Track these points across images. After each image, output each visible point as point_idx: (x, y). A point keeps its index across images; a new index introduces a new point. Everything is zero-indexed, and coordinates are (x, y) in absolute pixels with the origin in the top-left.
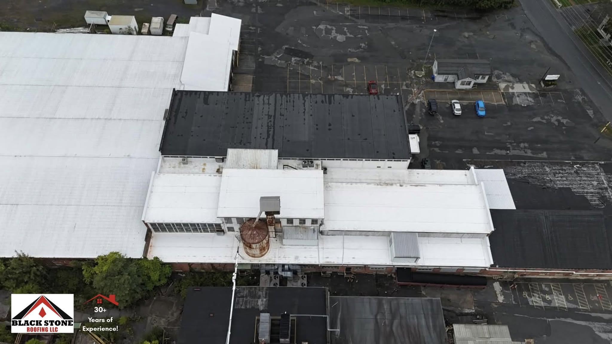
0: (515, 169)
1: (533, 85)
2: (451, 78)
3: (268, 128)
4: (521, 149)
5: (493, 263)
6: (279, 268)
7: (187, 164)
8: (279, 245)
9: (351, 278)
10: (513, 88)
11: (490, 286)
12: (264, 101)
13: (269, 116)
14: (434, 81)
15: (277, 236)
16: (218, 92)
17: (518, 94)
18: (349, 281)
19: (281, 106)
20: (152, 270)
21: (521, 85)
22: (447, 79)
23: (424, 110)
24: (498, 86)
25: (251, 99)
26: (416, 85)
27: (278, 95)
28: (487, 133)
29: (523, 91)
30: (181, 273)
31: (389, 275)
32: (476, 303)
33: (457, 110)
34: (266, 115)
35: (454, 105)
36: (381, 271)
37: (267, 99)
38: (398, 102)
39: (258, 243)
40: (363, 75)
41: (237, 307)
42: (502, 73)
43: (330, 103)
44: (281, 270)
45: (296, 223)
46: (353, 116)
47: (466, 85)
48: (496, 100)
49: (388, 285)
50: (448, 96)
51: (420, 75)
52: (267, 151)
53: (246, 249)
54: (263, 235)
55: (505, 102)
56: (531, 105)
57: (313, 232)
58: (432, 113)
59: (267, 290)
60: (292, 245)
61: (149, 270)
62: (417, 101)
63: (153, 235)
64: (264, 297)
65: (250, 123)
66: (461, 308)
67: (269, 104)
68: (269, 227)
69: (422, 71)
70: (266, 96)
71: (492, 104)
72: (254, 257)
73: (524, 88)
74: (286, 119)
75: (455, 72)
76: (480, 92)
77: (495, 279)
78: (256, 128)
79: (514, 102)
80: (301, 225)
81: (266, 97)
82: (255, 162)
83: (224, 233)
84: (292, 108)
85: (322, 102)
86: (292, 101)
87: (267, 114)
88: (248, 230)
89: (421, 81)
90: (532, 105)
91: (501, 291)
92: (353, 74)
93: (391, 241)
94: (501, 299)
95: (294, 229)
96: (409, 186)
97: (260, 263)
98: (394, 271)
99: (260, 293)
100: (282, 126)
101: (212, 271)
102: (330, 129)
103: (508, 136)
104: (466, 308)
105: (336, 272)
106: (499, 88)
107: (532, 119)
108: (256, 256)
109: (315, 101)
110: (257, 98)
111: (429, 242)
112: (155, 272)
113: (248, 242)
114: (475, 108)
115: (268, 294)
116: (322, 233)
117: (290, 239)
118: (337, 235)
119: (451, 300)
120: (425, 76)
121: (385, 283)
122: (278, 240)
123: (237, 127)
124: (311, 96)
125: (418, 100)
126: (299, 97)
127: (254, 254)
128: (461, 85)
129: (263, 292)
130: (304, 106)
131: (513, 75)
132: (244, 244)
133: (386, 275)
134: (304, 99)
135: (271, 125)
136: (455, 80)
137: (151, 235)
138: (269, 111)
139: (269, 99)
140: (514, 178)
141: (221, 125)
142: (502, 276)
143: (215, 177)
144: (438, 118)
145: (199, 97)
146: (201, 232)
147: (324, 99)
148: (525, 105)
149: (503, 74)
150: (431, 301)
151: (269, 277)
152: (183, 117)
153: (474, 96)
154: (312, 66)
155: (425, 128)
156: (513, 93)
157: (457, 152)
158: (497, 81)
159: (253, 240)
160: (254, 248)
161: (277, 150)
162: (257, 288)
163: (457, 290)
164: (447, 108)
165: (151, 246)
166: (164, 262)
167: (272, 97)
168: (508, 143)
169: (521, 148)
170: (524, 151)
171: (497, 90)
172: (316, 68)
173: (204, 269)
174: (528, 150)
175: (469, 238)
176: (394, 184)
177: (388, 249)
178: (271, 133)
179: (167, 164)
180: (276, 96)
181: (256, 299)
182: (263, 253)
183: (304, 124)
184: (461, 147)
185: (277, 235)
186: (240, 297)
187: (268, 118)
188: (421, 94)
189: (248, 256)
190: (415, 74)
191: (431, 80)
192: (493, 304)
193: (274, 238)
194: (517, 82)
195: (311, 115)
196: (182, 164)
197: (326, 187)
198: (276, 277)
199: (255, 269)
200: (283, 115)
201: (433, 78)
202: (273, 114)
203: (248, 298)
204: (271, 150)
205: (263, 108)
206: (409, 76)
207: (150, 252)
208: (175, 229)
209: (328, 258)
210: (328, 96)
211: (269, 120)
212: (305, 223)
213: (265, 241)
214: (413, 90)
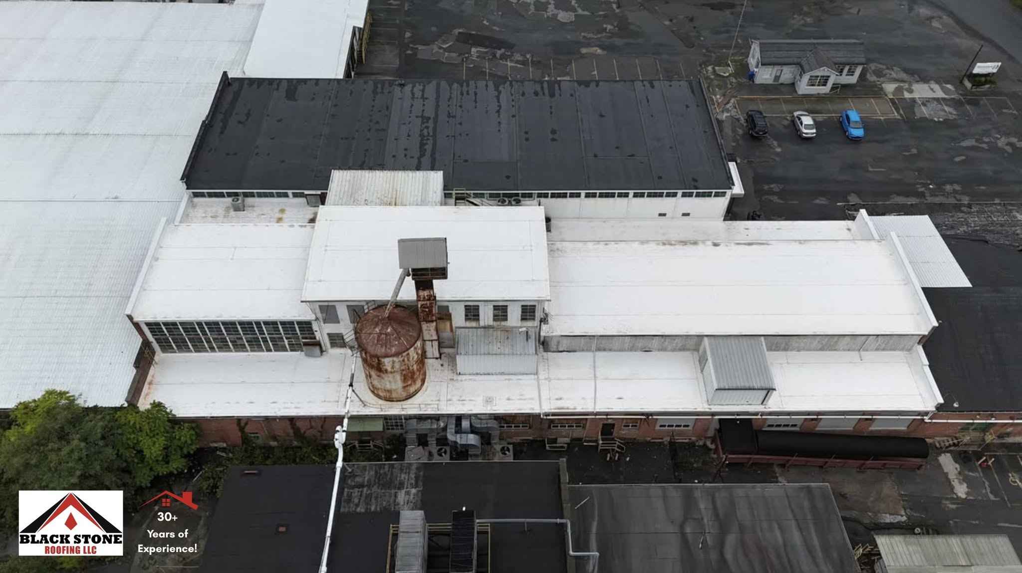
0: (952, 216)
1: (949, 86)
2: (787, 74)
3: (422, 140)
4: (947, 195)
5: (941, 401)
6: (448, 427)
7: (244, 211)
8: (447, 374)
9: (613, 450)
10: (911, 91)
11: (933, 463)
12: (413, 94)
13: (425, 119)
14: (753, 82)
15: (443, 356)
16: (317, 80)
17: (923, 101)
18: (611, 458)
19: (449, 101)
20: (147, 435)
21: (926, 86)
22: (780, 76)
23: (740, 132)
24: (882, 89)
25: (386, 91)
26: (720, 89)
27: (443, 84)
28: (872, 167)
29: (931, 95)
30: (223, 450)
31: (701, 443)
32: (906, 501)
33: (808, 127)
34: (417, 117)
35: (799, 119)
36: (680, 434)
37: (420, 90)
38: (693, 92)
39: (397, 354)
40: (613, 74)
41: (347, 510)
42: (884, 67)
43: (552, 95)
44: (453, 431)
45: (486, 316)
46: (602, 116)
47: (819, 85)
48: (881, 111)
49: (700, 465)
50: (785, 107)
51: (725, 73)
52: (419, 174)
53: (370, 377)
54: (411, 336)
55: (901, 115)
56: (951, 118)
57: (525, 338)
58: (758, 134)
59: (418, 469)
60: (477, 374)
61: (140, 434)
62: (724, 117)
63: (156, 358)
64: (411, 484)
65: (383, 130)
66: (873, 512)
67: (424, 98)
68: (425, 326)
69: (729, 65)
70: (417, 84)
71: (875, 118)
72: (390, 400)
73: (934, 92)
74: (461, 124)
75: (796, 60)
76: (846, 98)
77: (941, 448)
78: (396, 139)
79: (917, 114)
80: (498, 323)
81: (418, 88)
82: (392, 195)
83: (322, 351)
84: (474, 103)
85: (536, 94)
86: (472, 93)
87: (420, 115)
88: (372, 327)
89: (728, 82)
90: (955, 119)
91: (960, 473)
92: (593, 73)
93: (702, 361)
94: (961, 490)
95: (483, 333)
96: (732, 245)
97: (403, 413)
98: (711, 433)
99: (403, 476)
100: (453, 134)
101: (295, 443)
102: (553, 140)
103: (916, 173)
104: (886, 513)
105: (580, 439)
106: (883, 91)
107: (959, 143)
108: (394, 395)
109: (521, 92)
110: (400, 89)
111: (789, 361)
112: (154, 439)
113: (372, 353)
114: (842, 124)
115: (421, 478)
116: (544, 344)
117: (473, 354)
118: (580, 351)
119: (848, 496)
120: (735, 75)
121: (693, 460)
122: (446, 365)
123: (353, 138)
124: (511, 85)
125: (725, 114)
126: (487, 86)
127: (389, 391)
128: (807, 85)
129: (409, 473)
130: (499, 101)
131: (906, 71)
132: (365, 361)
133: (692, 445)
134: (497, 88)
135: (429, 133)
136: (795, 78)
137: (152, 359)
138: (423, 111)
139: (423, 91)
140: (953, 233)
141: (321, 135)
142: (957, 439)
143: (303, 229)
144: (770, 143)
145: (277, 89)
146: (269, 350)
147: (538, 88)
148: (941, 120)
149: (888, 68)
150: (809, 490)
151: (427, 453)
152: (240, 122)
153: (836, 107)
154: (512, 61)
155: (745, 161)
156: (913, 100)
157: (817, 201)
158: (878, 81)
159: (384, 347)
160: (389, 369)
161: (442, 172)
162: (395, 466)
163: (858, 472)
164: (785, 126)
165: (150, 383)
166: (177, 416)
167: (431, 89)
168: (920, 184)
169: (947, 193)
170: (955, 197)
171: (880, 94)
172: (520, 64)
173: (275, 438)
174: (962, 196)
175: (877, 349)
176: (700, 243)
177: (697, 378)
178: (429, 148)
179: (199, 212)
180: (438, 85)
181: (393, 491)
182: (412, 390)
183: (499, 131)
184: (824, 194)
185: (444, 353)
186: (353, 487)
187: (423, 123)
188: (730, 104)
189: (376, 398)
190: (714, 71)
191: (748, 81)
192: (947, 502)
193: (437, 358)
194: (918, 82)
195: (513, 116)
196: (232, 210)
197: (552, 250)
198: (443, 450)
199: (394, 436)
200: (454, 117)
201: (752, 76)
202: (432, 116)
203: (375, 488)
204: (428, 172)
205: (412, 105)
206: (704, 74)
207: (147, 395)
208: (207, 342)
209: (561, 399)
210: (548, 85)
211: (424, 126)
212: (505, 318)
213: (413, 354)
214: (714, 97)
